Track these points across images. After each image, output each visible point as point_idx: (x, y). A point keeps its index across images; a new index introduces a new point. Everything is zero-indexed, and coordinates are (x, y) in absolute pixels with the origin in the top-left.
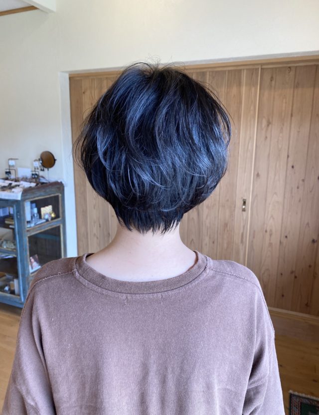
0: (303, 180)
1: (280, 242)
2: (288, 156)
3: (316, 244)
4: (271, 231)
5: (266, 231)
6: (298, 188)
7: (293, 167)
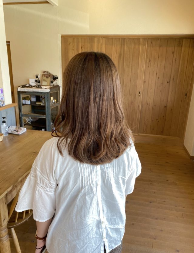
0: (162, 83)
1: (153, 108)
2: (157, 74)
3: (166, 108)
4: (149, 104)
5: (147, 104)
6: (160, 86)
7: (158, 78)
